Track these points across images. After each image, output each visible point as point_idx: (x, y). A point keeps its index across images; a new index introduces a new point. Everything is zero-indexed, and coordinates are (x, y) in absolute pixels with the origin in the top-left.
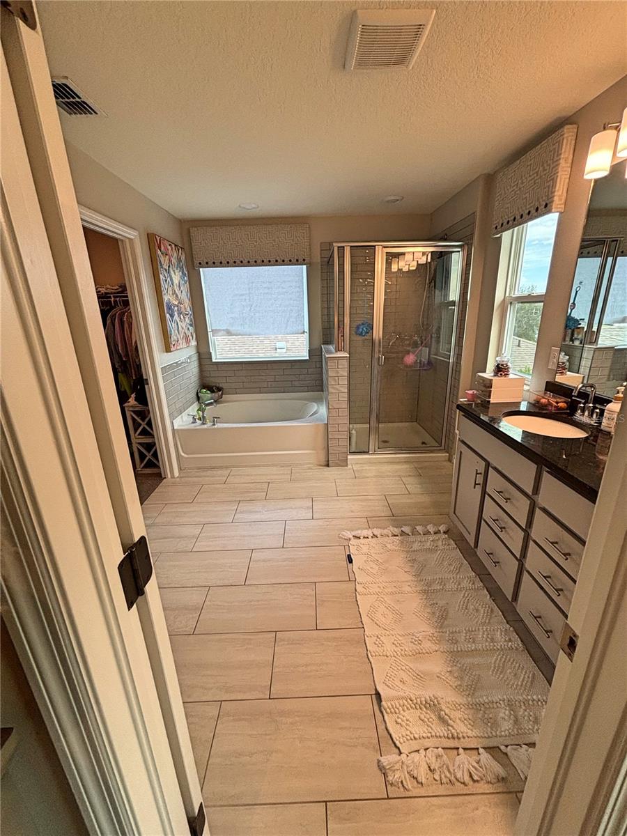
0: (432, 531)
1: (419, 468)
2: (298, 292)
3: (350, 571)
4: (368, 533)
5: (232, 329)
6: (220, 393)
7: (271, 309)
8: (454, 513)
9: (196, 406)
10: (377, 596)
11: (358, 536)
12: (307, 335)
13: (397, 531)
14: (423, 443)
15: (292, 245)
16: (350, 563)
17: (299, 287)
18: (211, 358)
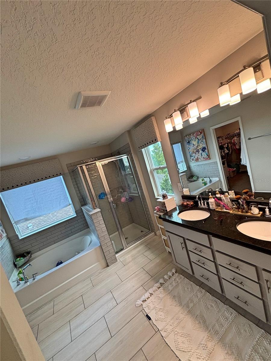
0: (171, 275)
1: (147, 245)
2: (61, 187)
3: (153, 325)
4: (147, 295)
5: (28, 217)
6: (30, 254)
7: (49, 200)
8: (176, 262)
9: (15, 272)
10: (173, 332)
11: (144, 299)
12: (72, 205)
13: (158, 285)
14: (142, 231)
15: (52, 169)
16: (150, 320)
17: (61, 185)
18: (18, 238)
